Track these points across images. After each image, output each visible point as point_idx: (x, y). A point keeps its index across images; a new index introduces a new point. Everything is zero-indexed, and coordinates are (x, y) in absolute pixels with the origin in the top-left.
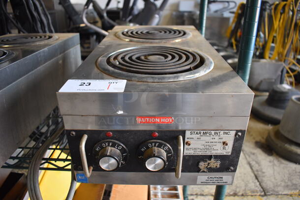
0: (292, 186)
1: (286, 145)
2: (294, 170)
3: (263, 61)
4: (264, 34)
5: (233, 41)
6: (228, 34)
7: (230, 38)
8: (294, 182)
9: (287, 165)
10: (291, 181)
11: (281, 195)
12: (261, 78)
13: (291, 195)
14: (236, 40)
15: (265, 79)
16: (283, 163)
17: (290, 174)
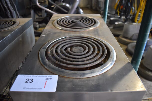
0: (149, 94)
1: (146, 72)
2: (150, 85)
3: (134, 23)
4: (135, 8)
5: (118, 11)
6: (115, 8)
7: (116, 10)
8: (150, 92)
9: (146, 82)
10: (148, 91)
11: (143, 99)
12: (133, 33)
13: (148, 100)
14: (119, 11)
15: (135, 34)
16: (144, 81)
17: (148, 88)
